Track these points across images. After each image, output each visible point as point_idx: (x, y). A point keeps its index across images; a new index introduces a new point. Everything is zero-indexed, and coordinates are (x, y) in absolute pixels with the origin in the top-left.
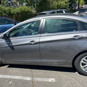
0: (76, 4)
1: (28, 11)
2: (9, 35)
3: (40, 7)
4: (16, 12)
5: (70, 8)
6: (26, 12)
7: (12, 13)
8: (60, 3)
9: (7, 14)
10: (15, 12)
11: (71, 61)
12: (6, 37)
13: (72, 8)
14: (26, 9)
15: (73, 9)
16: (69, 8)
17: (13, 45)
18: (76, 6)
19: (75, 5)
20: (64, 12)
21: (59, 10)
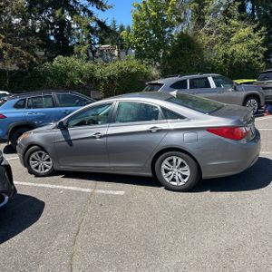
1: (139, 73)
2: (67, 124)
3: (172, 61)
4: (108, 74)
5: (268, 62)
6: (134, 74)
9: (84, 80)
10: (105, 74)
12: (63, 127)
14: (132, 67)
16: (264, 59)
17: (72, 138)
20: (210, 79)
21: (198, 76)
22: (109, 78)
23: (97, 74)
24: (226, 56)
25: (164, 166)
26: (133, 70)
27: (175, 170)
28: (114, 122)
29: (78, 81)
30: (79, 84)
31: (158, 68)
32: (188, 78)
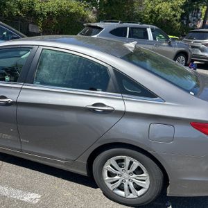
0: (199, 15)
1: (77, 14)
3: (108, 8)
4: (47, 10)
5: (183, 23)
6: (72, 14)
7: (35, 12)
8: (157, 7)
9: (23, 12)
10: (44, 9)
11: (83, 161)
13: (188, 22)
14: (72, 7)
15: (191, 25)
16: (180, 20)
18: (199, 20)
19: (197, 17)
20: (149, 30)
21: (138, 25)
22: (48, 14)
23: (37, 8)
24: (152, 11)
25: (107, 167)
26: (72, 10)
27: (125, 175)
28: (32, 82)
29: (16, 12)
30: (18, 15)
31: (94, 12)
32: (128, 25)
